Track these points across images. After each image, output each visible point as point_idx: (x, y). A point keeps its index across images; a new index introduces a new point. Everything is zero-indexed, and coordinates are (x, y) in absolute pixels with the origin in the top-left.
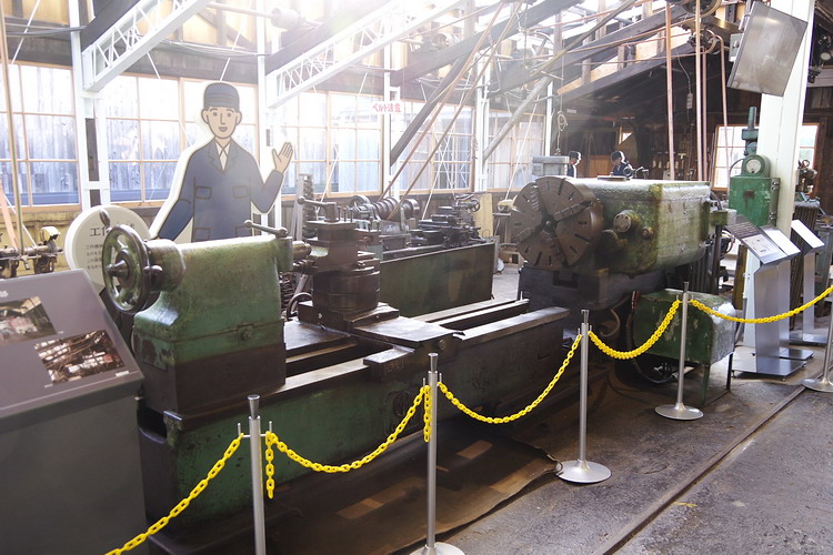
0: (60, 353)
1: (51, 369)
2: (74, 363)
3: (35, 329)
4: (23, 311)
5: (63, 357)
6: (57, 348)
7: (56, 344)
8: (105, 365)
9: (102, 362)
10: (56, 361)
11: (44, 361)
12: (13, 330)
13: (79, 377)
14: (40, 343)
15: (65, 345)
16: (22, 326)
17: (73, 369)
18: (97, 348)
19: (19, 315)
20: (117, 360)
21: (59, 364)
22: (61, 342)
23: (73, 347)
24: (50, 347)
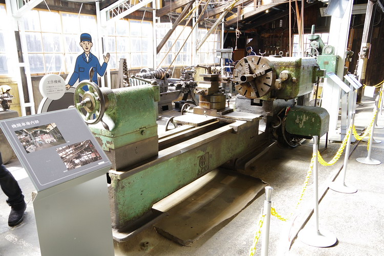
0: (69, 153)
1: (66, 161)
2: (77, 158)
3: (55, 141)
4: (48, 131)
5: (71, 155)
6: (67, 151)
7: (67, 148)
8: (92, 158)
9: (90, 157)
10: (67, 157)
11: (62, 158)
12: (44, 141)
13: (80, 166)
14: (58, 148)
15: (71, 149)
16: (48, 139)
17: (77, 161)
18: (87, 149)
19: (46, 133)
20: (98, 156)
21: (69, 159)
22: (69, 147)
23: (75, 149)
24: (64, 150)
